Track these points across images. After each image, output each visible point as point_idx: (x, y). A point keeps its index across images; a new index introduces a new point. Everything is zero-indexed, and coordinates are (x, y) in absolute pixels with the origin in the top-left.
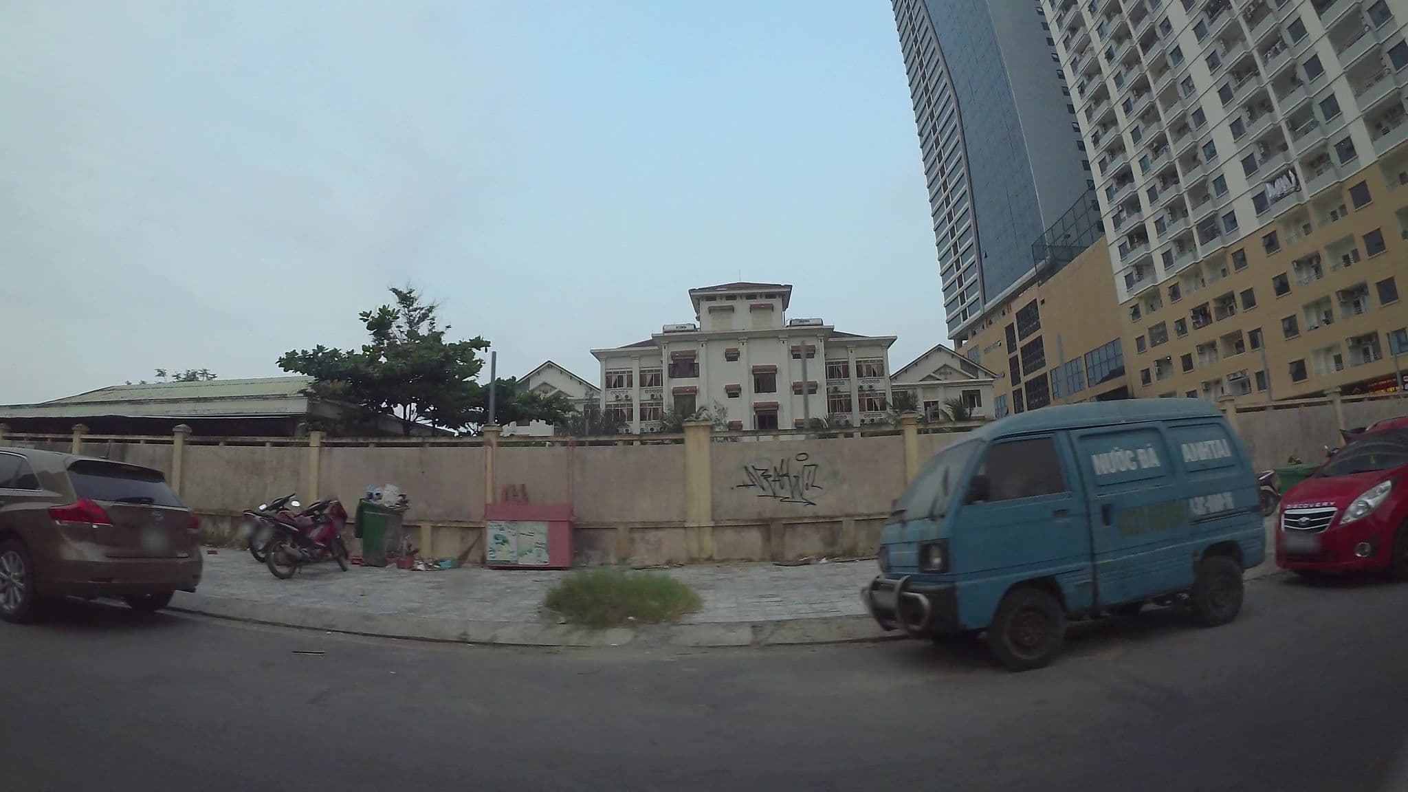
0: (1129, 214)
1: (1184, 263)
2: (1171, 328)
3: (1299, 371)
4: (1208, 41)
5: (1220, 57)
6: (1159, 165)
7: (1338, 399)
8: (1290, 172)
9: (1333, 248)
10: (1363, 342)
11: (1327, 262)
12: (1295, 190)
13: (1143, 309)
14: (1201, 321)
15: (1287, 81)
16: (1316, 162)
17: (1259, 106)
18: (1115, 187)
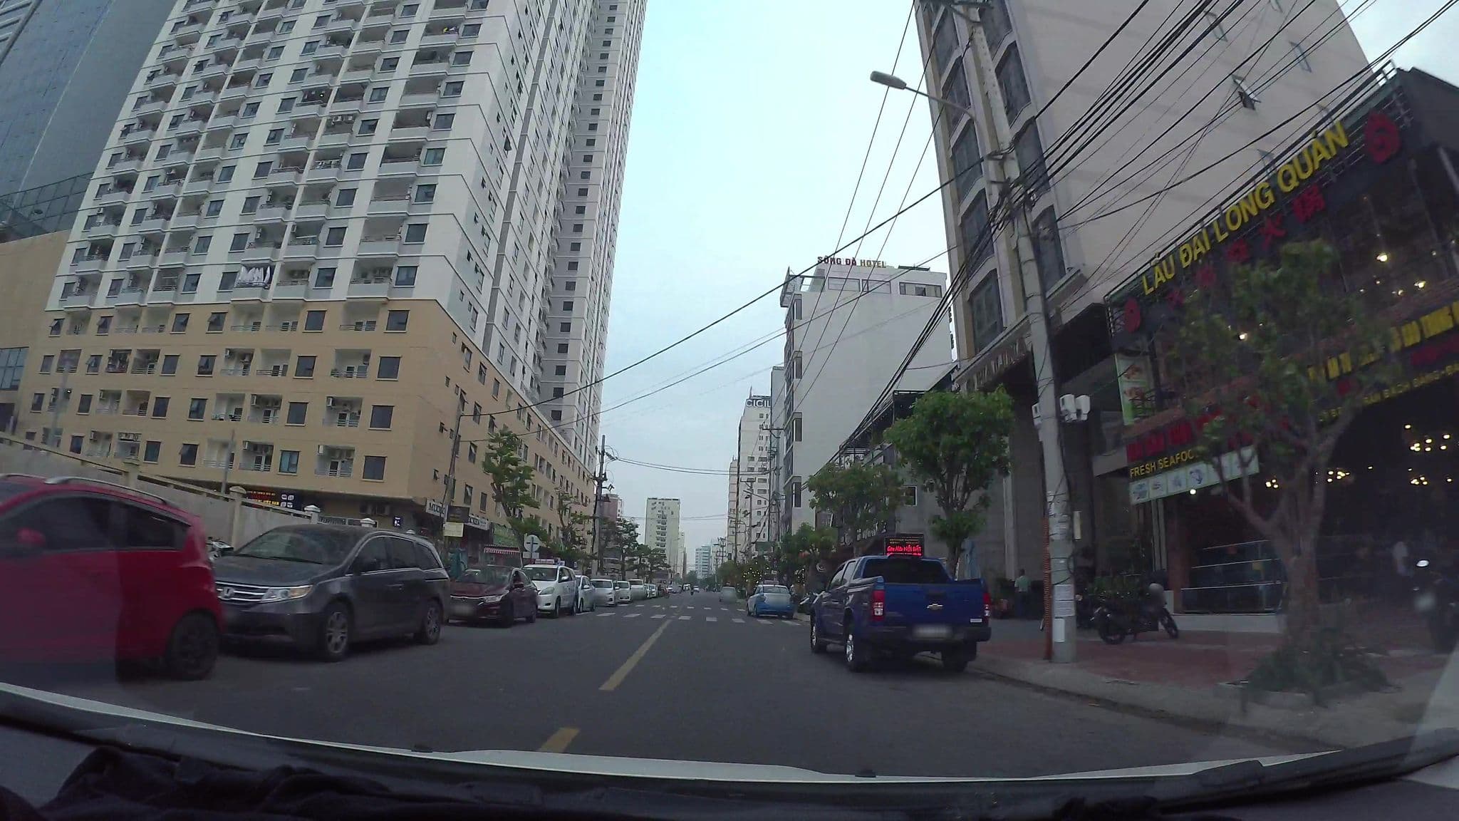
0: (107, 222)
1: (128, 299)
2: (84, 359)
3: (189, 455)
4: (285, 117)
5: (283, 137)
6: (163, 192)
7: (239, 500)
8: (269, 268)
9: (269, 354)
10: (258, 451)
11: (257, 363)
12: (264, 287)
13: (66, 326)
14: (117, 366)
15: (319, 193)
16: (296, 273)
17: (282, 197)
18: (110, 187)
